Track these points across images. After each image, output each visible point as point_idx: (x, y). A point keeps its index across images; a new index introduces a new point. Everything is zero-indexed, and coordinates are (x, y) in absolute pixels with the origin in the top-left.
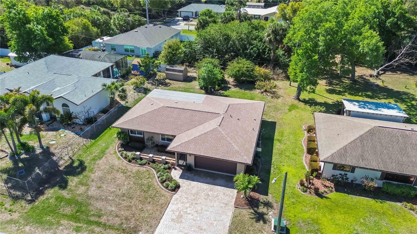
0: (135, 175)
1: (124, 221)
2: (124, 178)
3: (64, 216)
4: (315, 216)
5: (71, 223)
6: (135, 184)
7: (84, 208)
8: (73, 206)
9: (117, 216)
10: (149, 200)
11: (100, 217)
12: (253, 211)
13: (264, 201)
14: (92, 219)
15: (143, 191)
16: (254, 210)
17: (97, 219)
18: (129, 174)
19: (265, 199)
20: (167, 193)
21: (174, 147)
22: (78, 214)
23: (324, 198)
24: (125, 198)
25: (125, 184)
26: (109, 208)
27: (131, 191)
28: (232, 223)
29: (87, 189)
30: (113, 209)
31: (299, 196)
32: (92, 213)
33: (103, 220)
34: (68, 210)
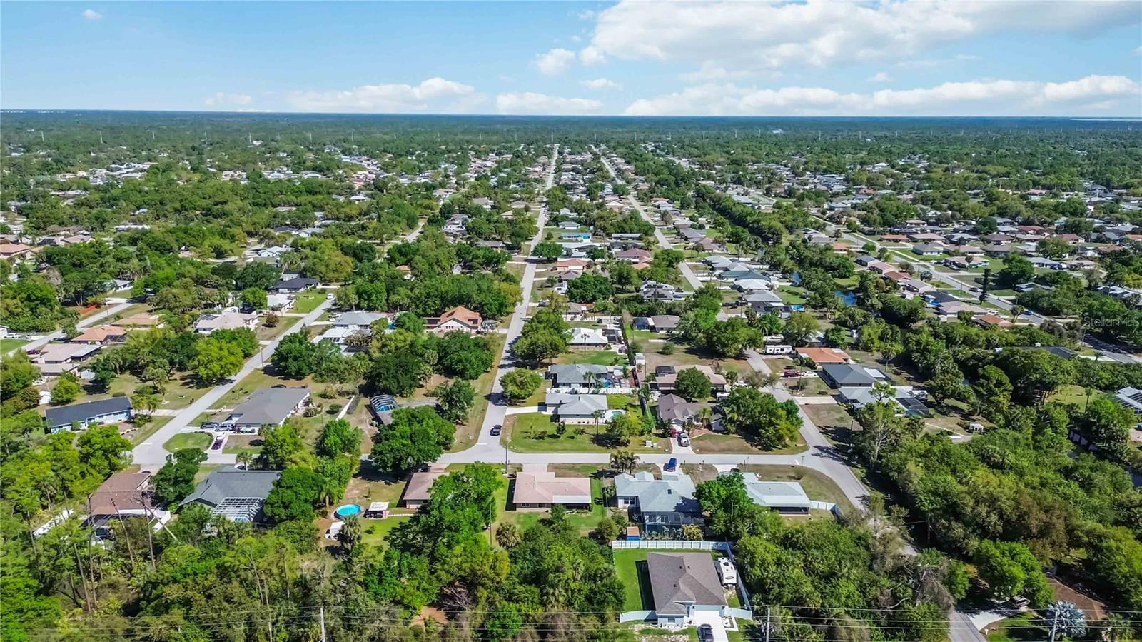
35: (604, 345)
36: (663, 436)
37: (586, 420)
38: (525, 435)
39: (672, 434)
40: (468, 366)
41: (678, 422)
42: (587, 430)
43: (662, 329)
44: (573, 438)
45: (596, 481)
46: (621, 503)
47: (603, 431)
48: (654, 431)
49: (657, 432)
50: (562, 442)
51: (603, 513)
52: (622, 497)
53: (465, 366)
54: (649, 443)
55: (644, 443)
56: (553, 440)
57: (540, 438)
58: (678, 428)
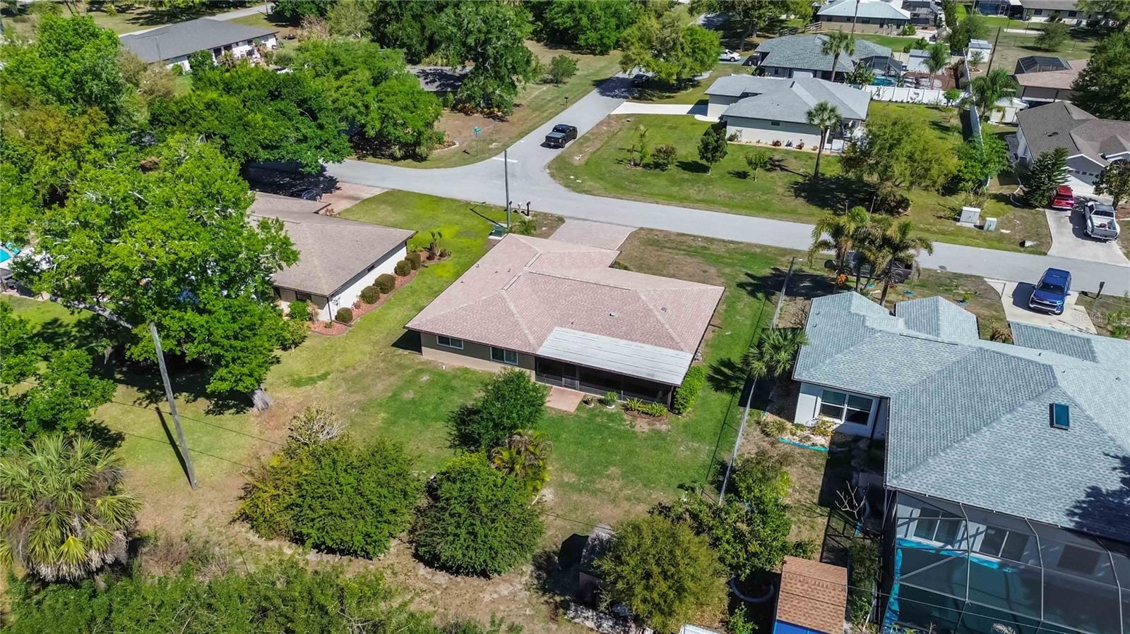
35: (899, 23)
36: (1023, 202)
37: (795, 138)
38: (622, 155)
39: (1060, 198)
40: (584, 21)
41: (1083, 169)
42: (792, 164)
43: (1038, 12)
44: (742, 175)
45: (747, 304)
46: (807, 408)
47: (833, 171)
48: (993, 186)
49: (1006, 190)
50: (708, 182)
51: (726, 429)
52: (814, 389)
53: (577, 21)
54: (971, 215)
55: (957, 215)
56: (687, 175)
57: (657, 166)
58: (1081, 188)
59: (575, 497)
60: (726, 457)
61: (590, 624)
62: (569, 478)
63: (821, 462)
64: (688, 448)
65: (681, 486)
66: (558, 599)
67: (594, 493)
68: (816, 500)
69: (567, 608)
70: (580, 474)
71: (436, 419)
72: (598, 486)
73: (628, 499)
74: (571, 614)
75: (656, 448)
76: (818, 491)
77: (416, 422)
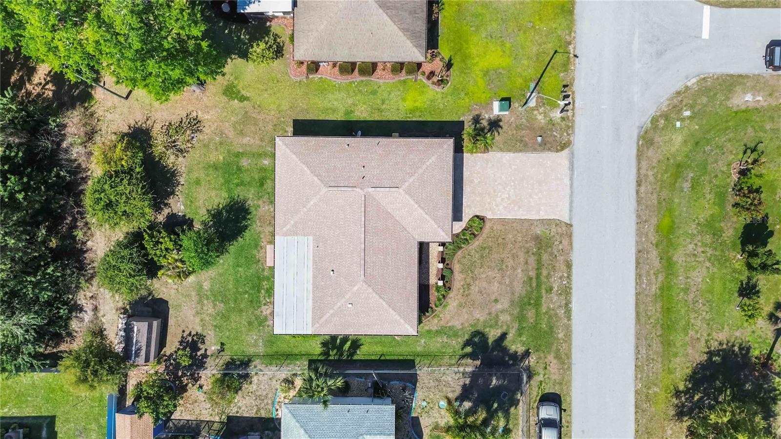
0: (469, 272)
1: (530, 253)
2: (477, 282)
3: (537, 314)
4: (480, 74)
5: (543, 301)
6: (482, 266)
7: (526, 300)
8: (525, 312)
9: (527, 263)
10: (500, 240)
11: (531, 279)
12: (489, 135)
13: (473, 124)
14: (534, 285)
15: (490, 252)
16: (487, 133)
17: (534, 280)
18: (469, 280)
19: (470, 123)
20: (488, 225)
21: (447, 234)
22: (532, 302)
23: (452, 62)
24: (504, 267)
25: (485, 276)
26: (520, 276)
27: (493, 264)
28: (510, 151)
29: (501, 312)
30: (519, 271)
31: (455, 89)
32: (528, 288)
33: (532, 274)
34: (531, 314)
59: (193, 293)
60: (257, 362)
61: (120, 326)
62: (206, 285)
63: (263, 414)
64: (256, 341)
65: (222, 344)
66: (128, 307)
67: (200, 302)
68: (231, 414)
69: (124, 313)
70: (211, 290)
71: (229, 191)
72: (205, 302)
73: (202, 320)
74: (122, 316)
75: (250, 323)
76: (238, 415)
77: (221, 180)
